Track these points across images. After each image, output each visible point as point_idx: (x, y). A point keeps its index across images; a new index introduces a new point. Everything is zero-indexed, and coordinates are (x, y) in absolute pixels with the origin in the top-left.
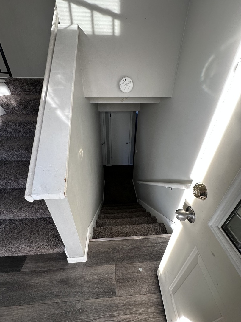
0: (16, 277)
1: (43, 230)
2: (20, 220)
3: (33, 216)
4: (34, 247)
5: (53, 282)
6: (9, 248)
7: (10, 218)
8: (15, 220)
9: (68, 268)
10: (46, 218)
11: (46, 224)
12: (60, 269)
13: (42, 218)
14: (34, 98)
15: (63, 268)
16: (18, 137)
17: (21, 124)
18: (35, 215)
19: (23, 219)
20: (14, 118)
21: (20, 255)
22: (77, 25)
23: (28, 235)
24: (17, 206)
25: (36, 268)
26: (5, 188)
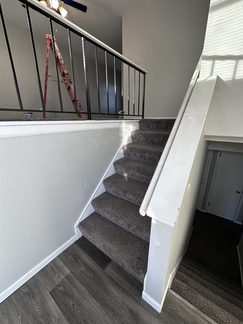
0: (100, 272)
1: (130, 245)
2: (117, 226)
3: (127, 228)
4: (120, 256)
5: (125, 305)
6: (105, 243)
7: (111, 220)
8: (114, 223)
9: (140, 303)
10: (135, 235)
11: (134, 241)
12: (133, 297)
13: (132, 233)
14: (155, 133)
15: (136, 298)
16: (135, 160)
17: (140, 151)
18: (128, 228)
19: (118, 226)
20: (137, 146)
21: (107, 255)
22: (217, 76)
23: (119, 242)
24: (119, 213)
25: (115, 277)
26: (116, 195)
